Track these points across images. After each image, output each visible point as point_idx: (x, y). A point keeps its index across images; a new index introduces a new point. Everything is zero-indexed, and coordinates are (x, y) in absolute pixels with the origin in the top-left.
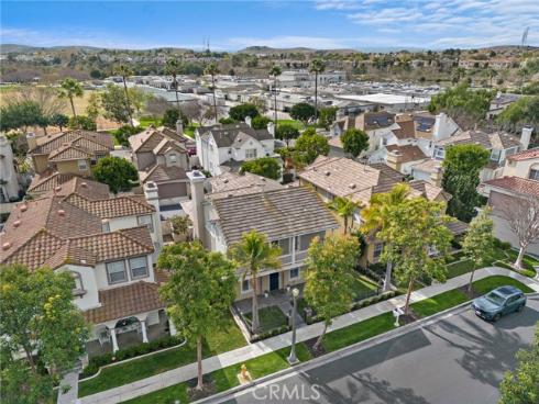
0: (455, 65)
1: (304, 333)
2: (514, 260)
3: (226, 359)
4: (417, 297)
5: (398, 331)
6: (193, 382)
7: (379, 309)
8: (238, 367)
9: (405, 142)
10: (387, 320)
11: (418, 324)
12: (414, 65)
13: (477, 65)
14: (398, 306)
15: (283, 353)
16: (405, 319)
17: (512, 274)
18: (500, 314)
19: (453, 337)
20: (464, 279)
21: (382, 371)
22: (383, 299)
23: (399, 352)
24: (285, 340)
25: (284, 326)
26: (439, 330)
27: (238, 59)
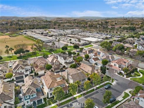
0: (107, 27)
1: (84, 92)
2: (110, 80)
3: (75, 96)
4: (97, 86)
5: (95, 91)
6: (72, 99)
7: (93, 88)
8: (77, 97)
9: (96, 57)
10: (94, 90)
11: (98, 90)
12: (98, 27)
13: (112, 27)
14: (95, 88)
15: (81, 95)
16: (96, 90)
17: (110, 82)
18: (107, 88)
19: (102, 91)
20: (103, 83)
21: (93, 96)
22: (93, 87)
23: (95, 94)
24: (82, 93)
25: (81, 91)
26: (100, 91)
27: (55, 23)
